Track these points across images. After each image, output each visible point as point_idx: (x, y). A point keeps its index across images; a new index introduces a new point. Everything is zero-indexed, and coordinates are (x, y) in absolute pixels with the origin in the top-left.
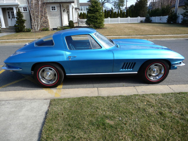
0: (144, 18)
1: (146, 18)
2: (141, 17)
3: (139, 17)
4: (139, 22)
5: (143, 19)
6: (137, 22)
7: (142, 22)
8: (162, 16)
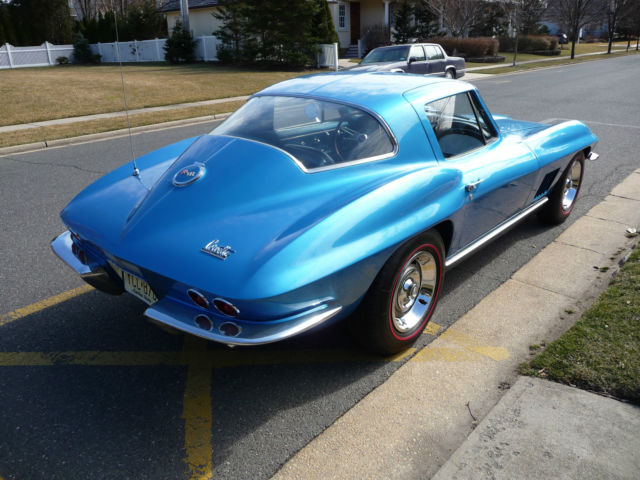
0: (70, 48)
1: (77, 47)
2: (55, 42)
3: (47, 44)
4: (52, 63)
5: (66, 50)
6: (47, 64)
7: (62, 62)
8: (136, 41)
